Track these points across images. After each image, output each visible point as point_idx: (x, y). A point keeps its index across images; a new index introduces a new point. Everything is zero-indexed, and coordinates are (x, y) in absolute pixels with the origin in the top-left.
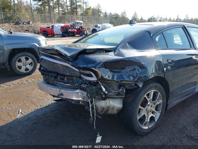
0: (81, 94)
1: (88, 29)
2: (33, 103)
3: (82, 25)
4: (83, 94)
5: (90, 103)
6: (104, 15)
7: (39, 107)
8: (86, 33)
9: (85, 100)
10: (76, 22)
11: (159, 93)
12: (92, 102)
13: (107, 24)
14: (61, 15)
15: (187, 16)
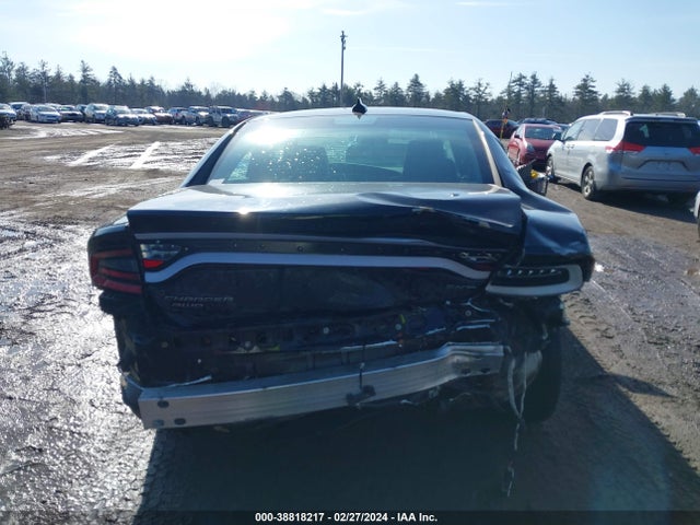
15: (114, 72)
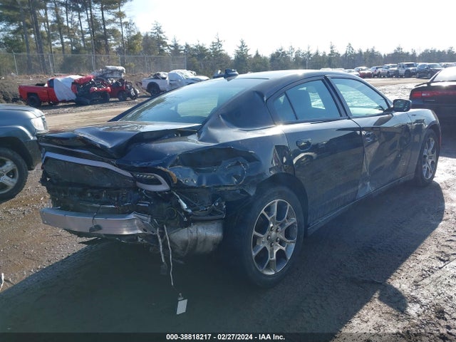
0: (140, 222)
1: (137, 84)
2: (31, 258)
3: (123, 76)
4: (142, 220)
5: (159, 236)
6: (171, 51)
7: (46, 264)
8: (133, 93)
9: (149, 232)
10: (107, 69)
11: (289, 205)
12: (162, 235)
13: (180, 71)
14: (69, 55)
15: (350, 46)
